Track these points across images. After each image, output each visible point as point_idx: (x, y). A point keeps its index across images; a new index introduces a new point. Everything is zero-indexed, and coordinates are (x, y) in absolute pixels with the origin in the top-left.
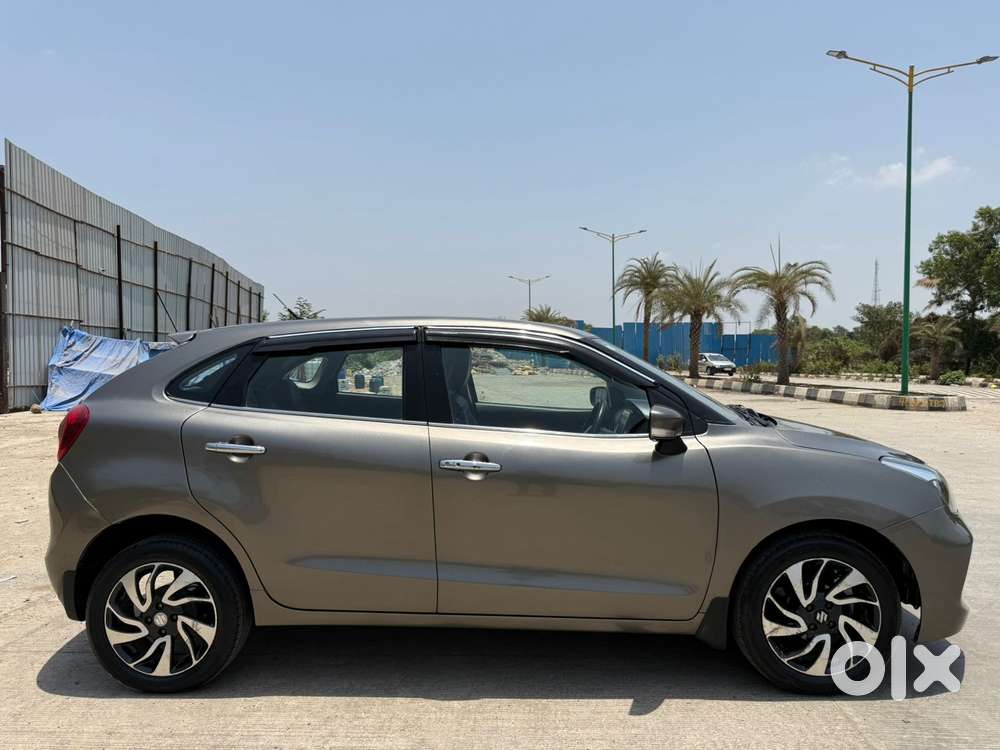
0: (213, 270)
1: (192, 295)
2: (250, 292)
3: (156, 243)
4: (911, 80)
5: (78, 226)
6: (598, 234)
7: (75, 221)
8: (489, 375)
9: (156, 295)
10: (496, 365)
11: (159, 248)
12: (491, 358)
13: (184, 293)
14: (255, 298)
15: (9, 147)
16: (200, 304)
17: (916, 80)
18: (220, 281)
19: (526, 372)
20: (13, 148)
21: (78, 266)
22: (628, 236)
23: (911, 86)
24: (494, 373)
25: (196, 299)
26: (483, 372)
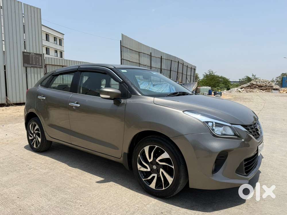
0: (178, 62)
1: (172, 70)
2: (191, 68)
3: (161, 56)
5: (140, 54)
7: (139, 52)
8: (270, 93)
9: (161, 70)
10: (274, 89)
11: (162, 58)
12: (273, 87)
13: (170, 70)
14: (193, 70)
15: (123, 35)
16: (174, 72)
18: (181, 66)
19: (285, 92)
20: (123, 36)
21: (139, 64)
24: (272, 92)
25: (173, 71)
26: (268, 92)
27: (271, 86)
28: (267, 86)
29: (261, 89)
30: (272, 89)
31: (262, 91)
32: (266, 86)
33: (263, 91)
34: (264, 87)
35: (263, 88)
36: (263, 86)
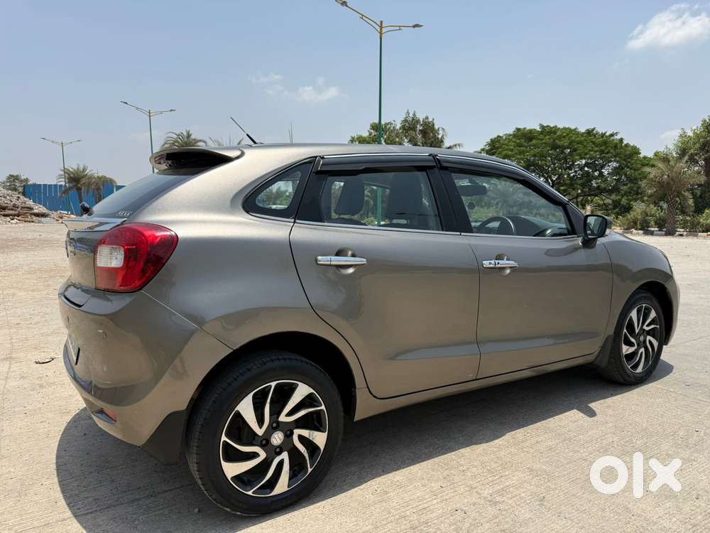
4: (381, 30)
6: (137, 109)
10: (37, 215)
12: (32, 209)
17: (384, 30)
22: (161, 113)
23: (381, 34)
26: (26, 221)
27: (28, 208)
28: (18, 208)
29: (5, 216)
30: (31, 214)
31: (8, 219)
32: (14, 206)
33: (13, 219)
34: (12, 210)
35: (7, 212)
36: (7, 207)
